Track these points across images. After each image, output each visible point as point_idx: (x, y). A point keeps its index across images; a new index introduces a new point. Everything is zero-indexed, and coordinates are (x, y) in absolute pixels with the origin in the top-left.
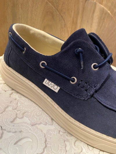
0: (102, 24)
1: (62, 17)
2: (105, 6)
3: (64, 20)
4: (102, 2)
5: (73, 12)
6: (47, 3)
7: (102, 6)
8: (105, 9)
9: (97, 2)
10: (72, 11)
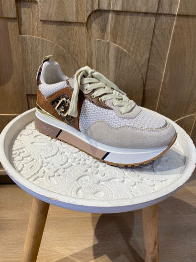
0: (120, 64)
1: (75, 59)
2: (119, 45)
3: (77, 63)
4: (116, 41)
5: (86, 53)
6: (57, 46)
7: (117, 45)
8: (121, 47)
9: (110, 42)
10: (84, 53)
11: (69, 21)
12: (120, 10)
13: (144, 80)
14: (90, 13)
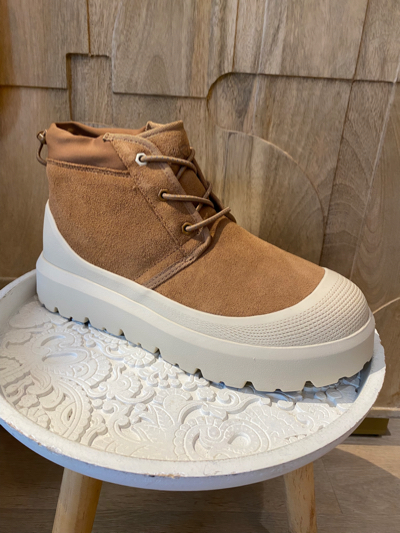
9: (254, 136)
11: (172, 93)
12: (278, 73)
13: (326, 214)
14: (215, 79)
